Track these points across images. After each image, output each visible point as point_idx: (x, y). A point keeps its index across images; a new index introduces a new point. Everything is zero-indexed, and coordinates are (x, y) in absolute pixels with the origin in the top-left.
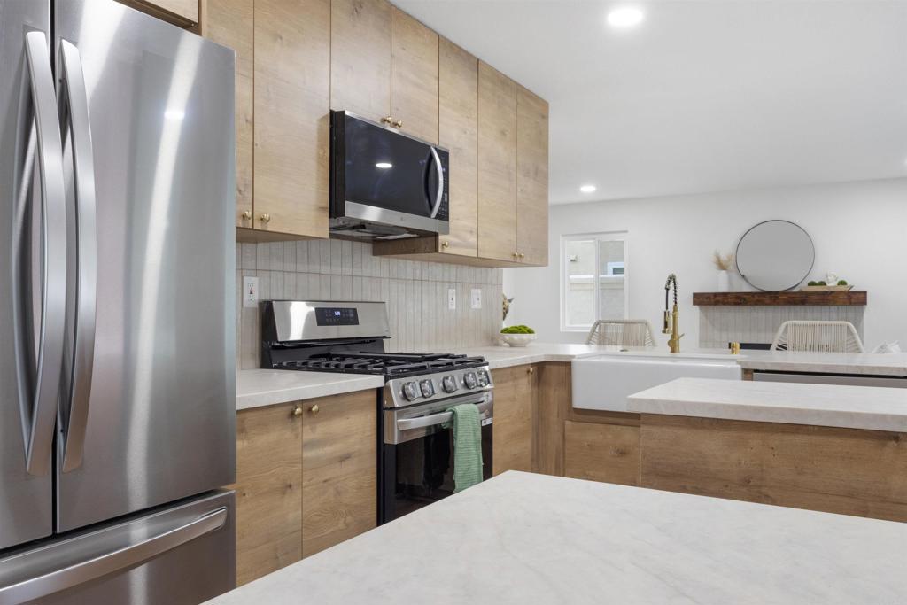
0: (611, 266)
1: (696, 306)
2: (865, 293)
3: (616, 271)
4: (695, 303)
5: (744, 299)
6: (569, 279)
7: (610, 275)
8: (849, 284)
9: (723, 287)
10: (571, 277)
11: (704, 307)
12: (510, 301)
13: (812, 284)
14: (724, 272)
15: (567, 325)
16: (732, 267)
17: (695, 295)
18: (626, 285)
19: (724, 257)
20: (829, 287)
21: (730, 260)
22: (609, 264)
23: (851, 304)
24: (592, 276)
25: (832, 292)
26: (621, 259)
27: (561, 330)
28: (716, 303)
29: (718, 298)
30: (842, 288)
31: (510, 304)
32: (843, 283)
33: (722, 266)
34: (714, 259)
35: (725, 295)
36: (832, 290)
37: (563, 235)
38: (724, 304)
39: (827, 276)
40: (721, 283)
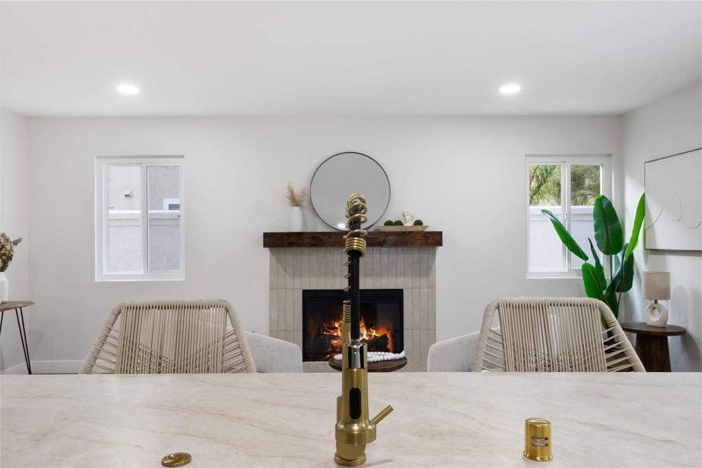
0: (167, 202)
1: (266, 248)
2: (440, 233)
3: (172, 207)
4: (265, 245)
5: (321, 240)
6: (108, 214)
7: (166, 211)
8: (425, 224)
9: (296, 227)
10: (111, 212)
11: (274, 249)
12: (16, 243)
13: (388, 223)
14: (297, 209)
15: (105, 272)
16: (305, 203)
17: (266, 236)
18: (182, 221)
19: (297, 192)
20: (407, 227)
21: (304, 195)
22: (165, 200)
23: (427, 244)
24: (139, 212)
25: (410, 232)
26: (176, 195)
27: (96, 280)
28: (291, 245)
29: (291, 239)
30: (419, 228)
31: (15, 249)
32: (418, 223)
33: (295, 202)
34: (286, 193)
35: (299, 235)
36: (410, 230)
37: (98, 157)
38: (299, 245)
39: (404, 215)
40: (294, 222)
